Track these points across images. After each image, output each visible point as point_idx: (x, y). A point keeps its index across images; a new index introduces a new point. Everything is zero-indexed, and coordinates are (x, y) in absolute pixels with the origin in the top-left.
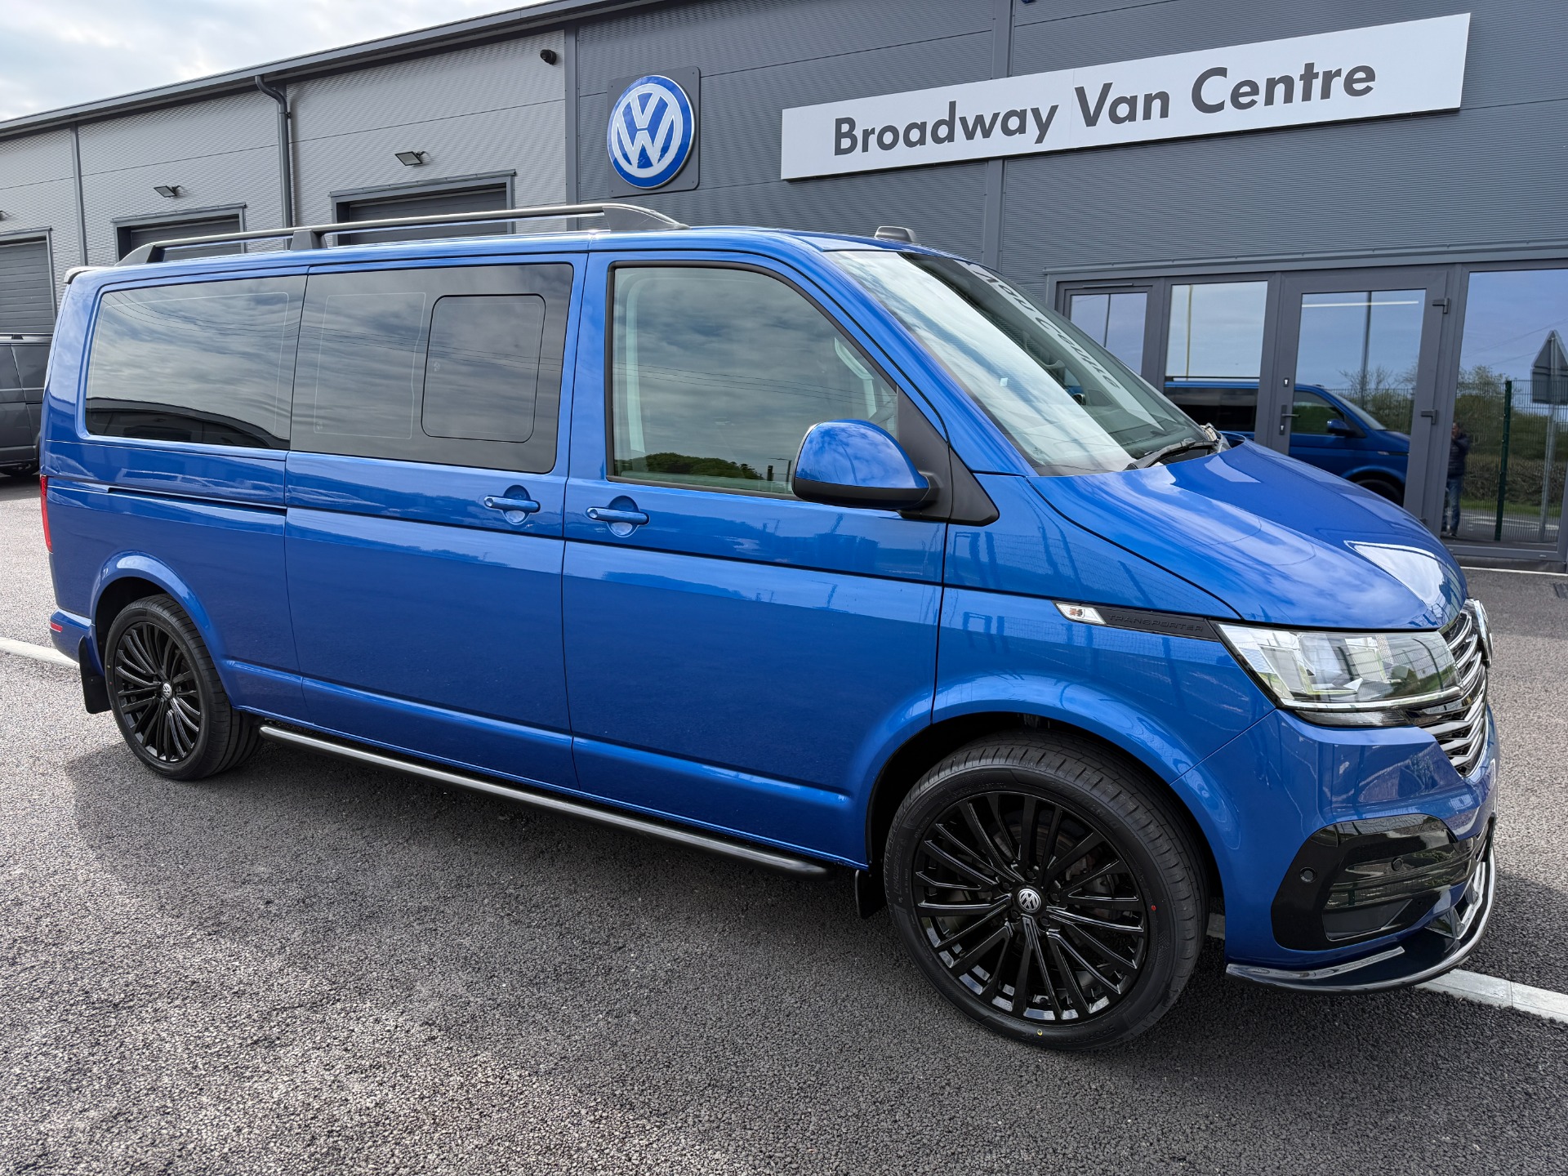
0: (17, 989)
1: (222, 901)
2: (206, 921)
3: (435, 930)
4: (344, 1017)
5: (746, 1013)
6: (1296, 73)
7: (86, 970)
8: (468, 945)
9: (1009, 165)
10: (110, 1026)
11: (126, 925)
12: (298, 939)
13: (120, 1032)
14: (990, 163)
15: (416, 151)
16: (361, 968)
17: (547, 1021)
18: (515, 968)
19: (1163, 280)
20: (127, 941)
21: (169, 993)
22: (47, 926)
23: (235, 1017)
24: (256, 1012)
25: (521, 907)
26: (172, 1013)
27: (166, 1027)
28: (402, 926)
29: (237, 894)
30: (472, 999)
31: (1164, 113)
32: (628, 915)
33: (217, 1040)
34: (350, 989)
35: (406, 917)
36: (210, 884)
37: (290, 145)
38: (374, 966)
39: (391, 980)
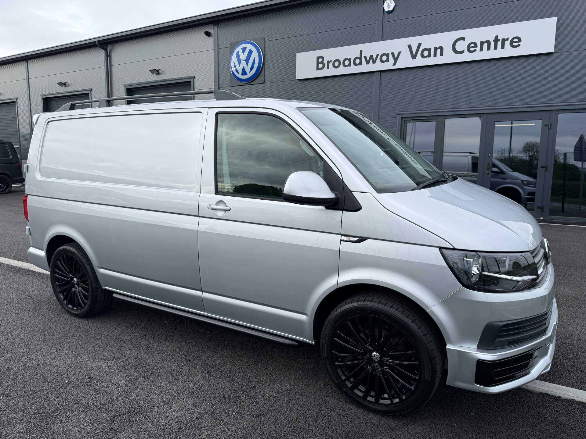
0: (10, 408)
1: (91, 368)
2: (85, 376)
3: (179, 379)
4: (144, 419)
5: (308, 415)
6: (492, 39)
7: (38, 399)
8: (192, 386)
9: (383, 74)
10: (48, 424)
11: (53, 379)
12: (123, 384)
13: (53, 427)
14: (376, 73)
15: (157, 69)
16: (150, 397)
17: (227, 420)
18: (212, 396)
19: (442, 117)
20: (54, 386)
21: (72, 409)
22: (21, 379)
23: (100, 419)
24: (108, 417)
25: (212, 369)
26: (74, 418)
27: (72, 424)
28: (165, 378)
29: (97, 364)
30: (196, 410)
31: (442, 54)
32: (255, 372)
33: (93, 430)
34: (146, 406)
35: (166, 374)
36: (86, 360)
37: (109, 67)
38: (155, 396)
39: (162, 402)
